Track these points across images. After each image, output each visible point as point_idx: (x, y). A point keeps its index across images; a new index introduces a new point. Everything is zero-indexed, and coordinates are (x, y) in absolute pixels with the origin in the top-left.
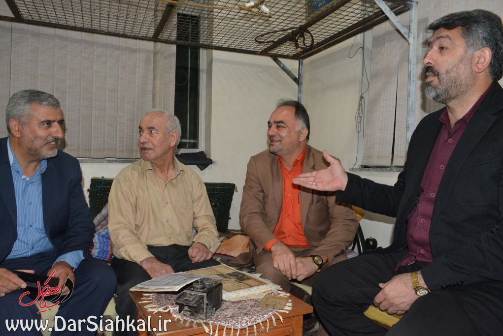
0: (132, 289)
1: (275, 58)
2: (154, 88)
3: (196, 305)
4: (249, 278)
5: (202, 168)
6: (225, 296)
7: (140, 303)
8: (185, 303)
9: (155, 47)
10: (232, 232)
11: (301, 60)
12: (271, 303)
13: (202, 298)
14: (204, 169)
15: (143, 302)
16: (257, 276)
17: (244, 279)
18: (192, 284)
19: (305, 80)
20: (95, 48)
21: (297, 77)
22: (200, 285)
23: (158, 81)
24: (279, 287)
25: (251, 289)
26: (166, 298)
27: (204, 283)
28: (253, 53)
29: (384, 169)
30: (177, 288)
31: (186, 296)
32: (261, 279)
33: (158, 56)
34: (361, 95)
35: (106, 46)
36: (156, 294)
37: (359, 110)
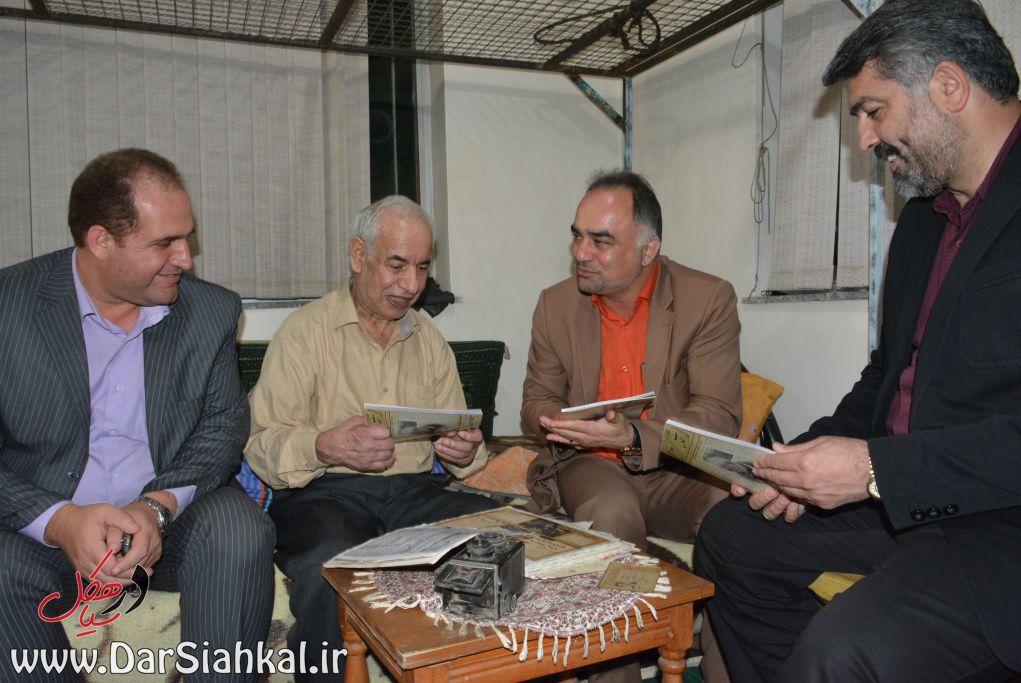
0: (330, 564)
1: (575, 75)
2: (327, 150)
3: (480, 591)
4: (568, 531)
5: (433, 312)
6: (531, 569)
7: (351, 591)
8: (458, 586)
9: (324, 62)
10: (504, 440)
11: (627, 79)
12: (624, 580)
13: (490, 574)
14: (437, 314)
15: (357, 590)
16: (584, 526)
17: (558, 534)
18: (463, 546)
19: (637, 119)
20: (200, 68)
21: (621, 114)
22: (482, 547)
23: (334, 134)
24: (632, 547)
25: (578, 552)
26: (403, 580)
27: (489, 545)
28: (530, 66)
29: (818, 296)
30: (433, 558)
31: (455, 572)
32: (592, 532)
33: (333, 81)
34: (762, 144)
35: (223, 63)
36: (380, 573)
37: (758, 175)
